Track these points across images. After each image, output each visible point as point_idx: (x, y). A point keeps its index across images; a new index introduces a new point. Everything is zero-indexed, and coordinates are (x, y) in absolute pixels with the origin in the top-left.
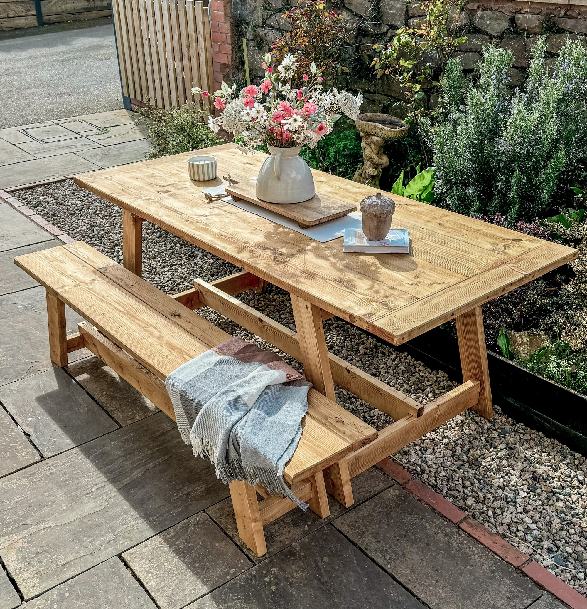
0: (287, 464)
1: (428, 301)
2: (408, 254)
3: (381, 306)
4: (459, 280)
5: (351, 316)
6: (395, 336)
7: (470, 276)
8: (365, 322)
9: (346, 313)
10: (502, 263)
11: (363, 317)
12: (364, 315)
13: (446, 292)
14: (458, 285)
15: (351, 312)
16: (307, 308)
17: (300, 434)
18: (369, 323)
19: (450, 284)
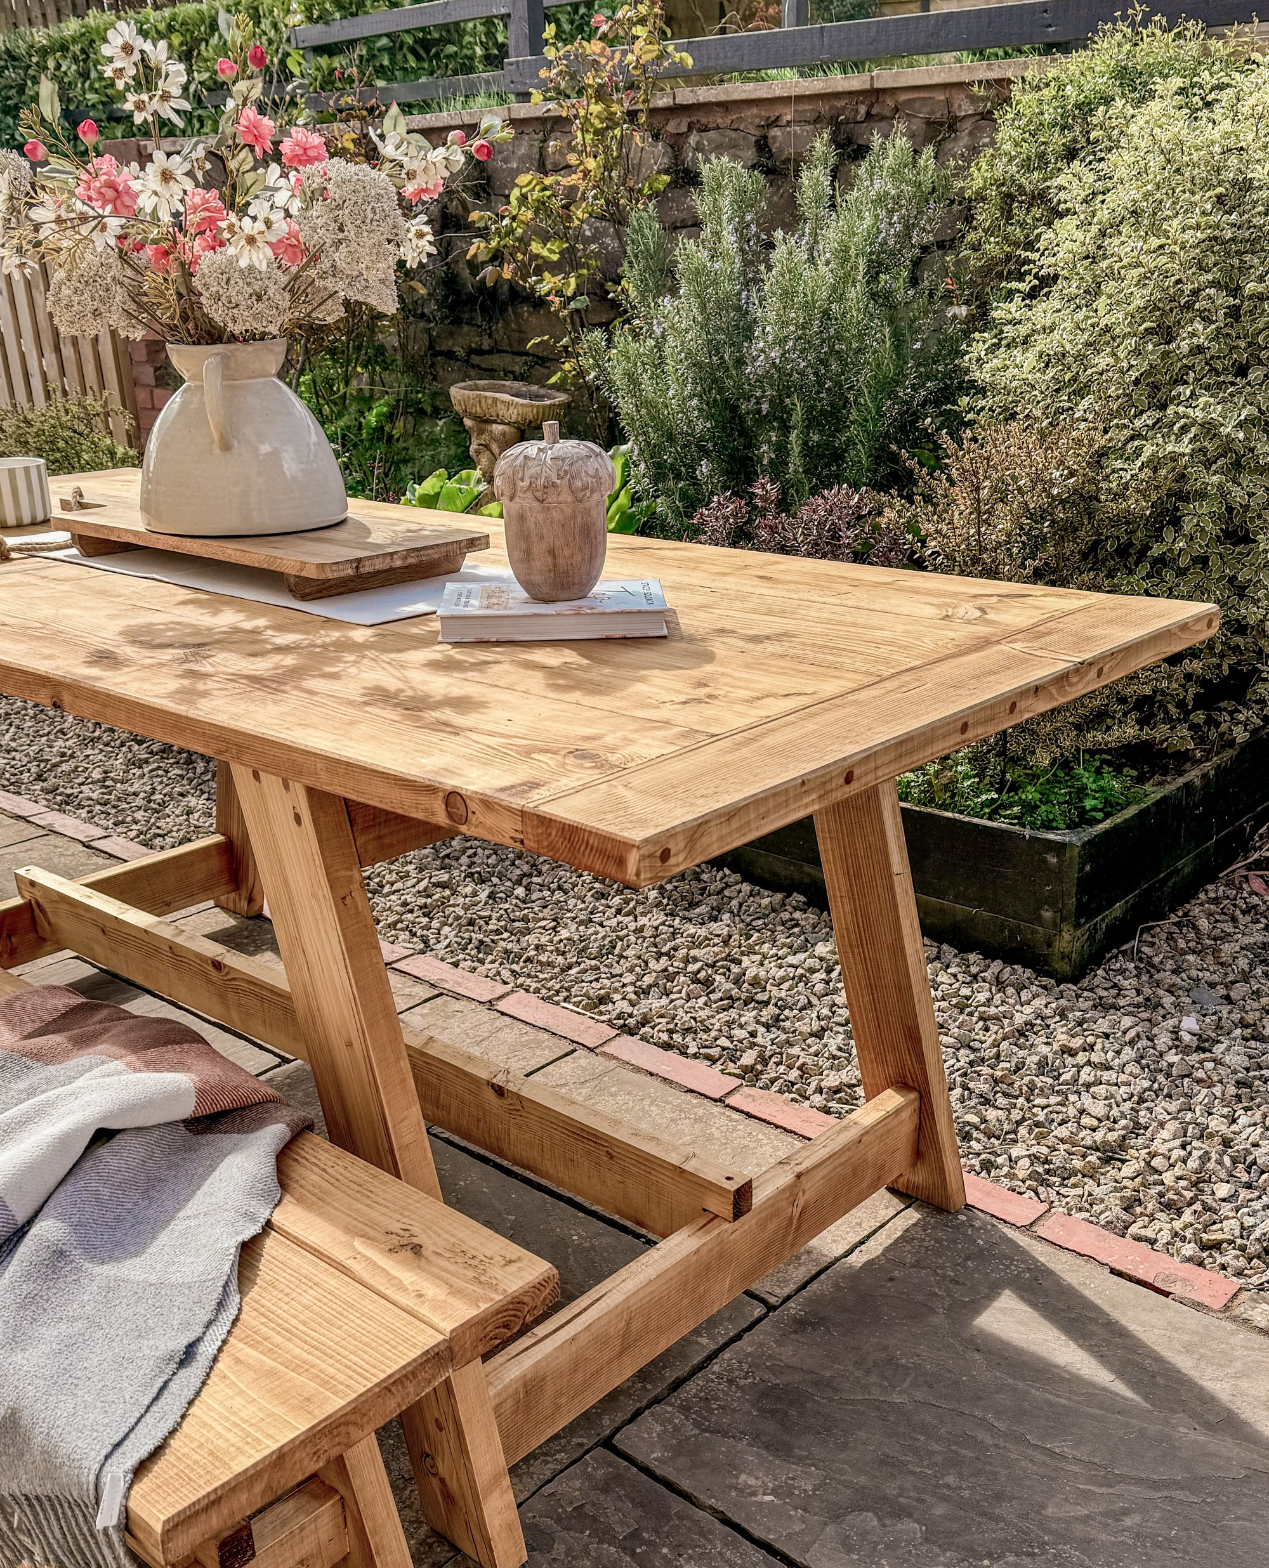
0: (141, 1469)
1: (752, 740)
2: (665, 637)
3: (570, 760)
4: (853, 685)
5: (453, 798)
6: (628, 846)
7: (886, 674)
8: (509, 809)
9: (431, 789)
10: (986, 643)
11: (502, 796)
12: (502, 790)
13: (813, 715)
14: (851, 697)
15: (451, 782)
16: (298, 819)
17: (231, 1312)
18: (523, 814)
19: (824, 695)
